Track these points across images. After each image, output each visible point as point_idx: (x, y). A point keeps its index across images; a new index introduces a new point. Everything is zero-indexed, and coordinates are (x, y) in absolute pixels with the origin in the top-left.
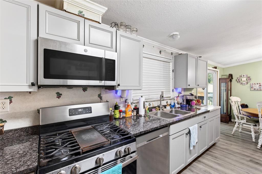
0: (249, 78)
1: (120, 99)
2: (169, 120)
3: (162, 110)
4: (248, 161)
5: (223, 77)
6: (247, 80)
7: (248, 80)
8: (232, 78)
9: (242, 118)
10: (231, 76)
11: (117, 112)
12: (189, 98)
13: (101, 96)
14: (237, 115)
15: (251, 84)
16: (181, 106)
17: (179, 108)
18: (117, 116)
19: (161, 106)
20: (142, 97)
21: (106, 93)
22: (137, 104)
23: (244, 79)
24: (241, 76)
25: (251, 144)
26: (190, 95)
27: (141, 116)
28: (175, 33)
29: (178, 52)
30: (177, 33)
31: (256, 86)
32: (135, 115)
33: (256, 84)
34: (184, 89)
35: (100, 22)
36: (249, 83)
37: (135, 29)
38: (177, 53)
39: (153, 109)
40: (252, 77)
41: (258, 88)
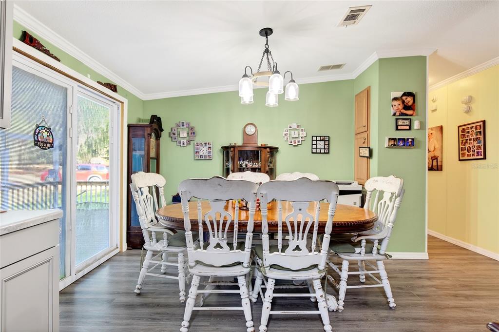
0: (192, 132)
7: (190, 134)
8: (161, 130)
9: (159, 237)
15: (196, 144)
23: (184, 134)
24: (178, 126)
31: (203, 149)
33: (204, 145)
36: (192, 143)
40: (197, 129)
41: (206, 154)
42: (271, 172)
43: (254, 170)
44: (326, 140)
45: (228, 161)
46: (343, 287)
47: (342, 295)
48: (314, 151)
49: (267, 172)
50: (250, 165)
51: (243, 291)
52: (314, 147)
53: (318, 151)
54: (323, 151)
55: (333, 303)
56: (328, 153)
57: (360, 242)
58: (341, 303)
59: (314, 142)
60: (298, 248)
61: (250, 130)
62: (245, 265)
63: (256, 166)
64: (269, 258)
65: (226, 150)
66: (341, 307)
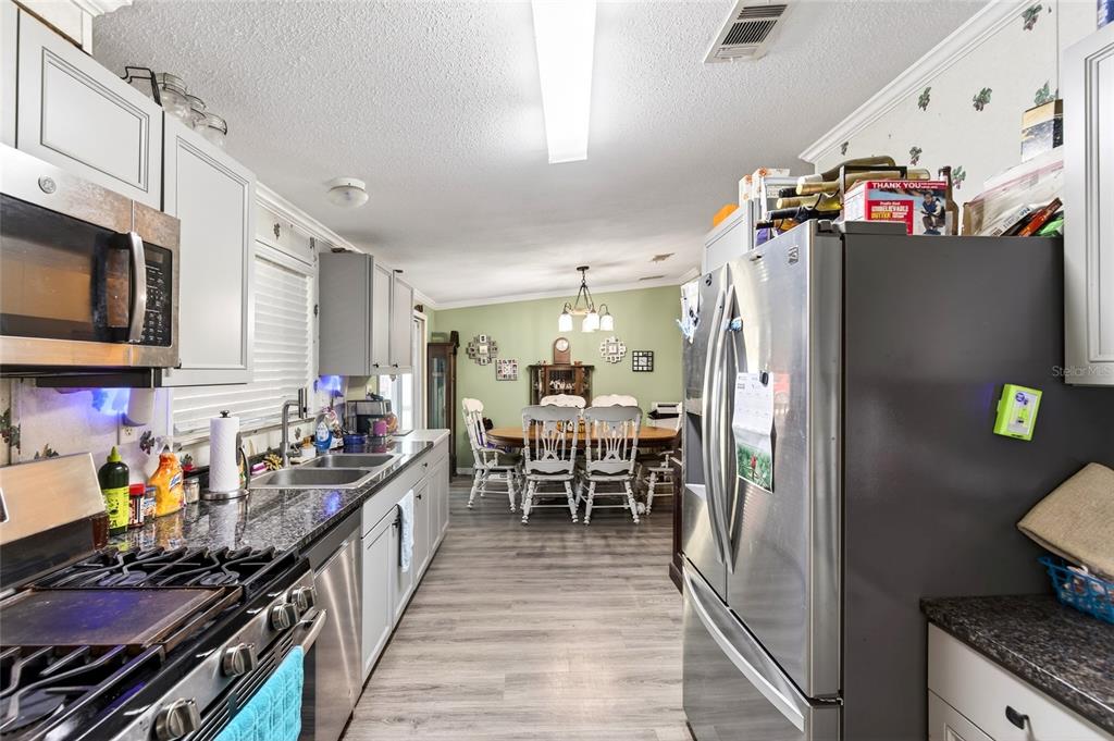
0: (493, 347)
1: (115, 434)
2: (353, 486)
3: (293, 463)
4: (514, 558)
5: (436, 339)
6: (489, 350)
7: (491, 350)
8: (458, 345)
9: (490, 457)
10: (455, 335)
11: (121, 495)
12: (365, 409)
13: (14, 424)
14: (478, 451)
15: (498, 361)
16: (344, 441)
17: (339, 448)
18: (123, 518)
19: (287, 450)
20: (225, 415)
21: (44, 406)
22: (190, 453)
23: (484, 348)
24: (477, 340)
25: (509, 519)
26: (369, 398)
27: (222, 499)
28: (354, 182)
29: (333, 240)
30: (362, 185)
31: (507, 367)
32: (196, 498)
33: (508, 363)
34: (351, 377)
35: (88, 47)
36: (493, 360)
37: (217, 123)
38: (329, 243)
39: (256, 466)
40: (499, 344)
41: (511, 373)
42: (587, 395)
43: (567, 392)
44: (650, 356)
45: (537, 381)
46: (651, 494)
47: (650, 501)
48: (636, 368)
49: (582, 395)
50: (562, 386)
51: (569, 492)
52: (636, 363)
53: (640, 368)
54: (645, 369)
55: (641, 507)
56: (652, 371)
57: (664, 456)
58: (649, 507)
59: (636, 359)
60: (613, 457)
61: (562, 346)
62: (570, 473)
63: (569, 387)
64: (591, 466)
65: (534, 369)
66: (648, 511)
